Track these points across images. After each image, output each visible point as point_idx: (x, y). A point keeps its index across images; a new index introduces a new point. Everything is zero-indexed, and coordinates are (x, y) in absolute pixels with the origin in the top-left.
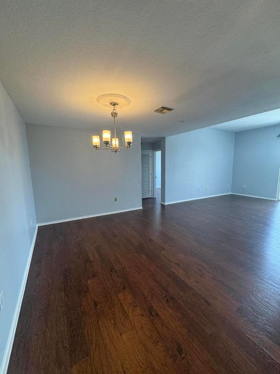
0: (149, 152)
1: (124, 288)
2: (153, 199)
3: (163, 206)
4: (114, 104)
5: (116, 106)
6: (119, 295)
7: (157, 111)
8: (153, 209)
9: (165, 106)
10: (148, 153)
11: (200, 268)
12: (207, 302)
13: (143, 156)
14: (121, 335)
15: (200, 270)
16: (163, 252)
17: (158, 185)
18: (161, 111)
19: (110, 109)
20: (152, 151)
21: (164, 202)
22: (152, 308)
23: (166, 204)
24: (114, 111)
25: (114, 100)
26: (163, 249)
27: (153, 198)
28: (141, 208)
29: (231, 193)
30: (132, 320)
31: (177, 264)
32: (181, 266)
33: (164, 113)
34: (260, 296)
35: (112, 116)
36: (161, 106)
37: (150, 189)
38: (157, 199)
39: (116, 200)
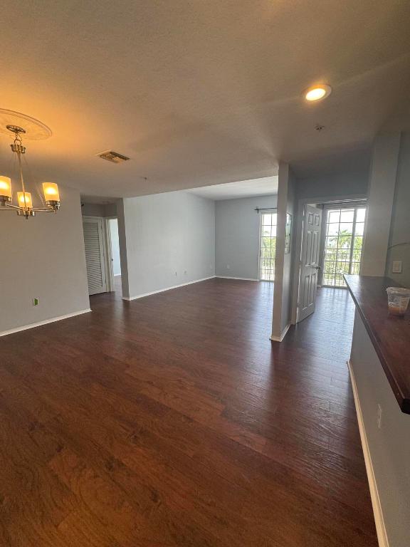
0: (98, 220)
1: (59, 450)
2: (110, 294)
3: (126, 303)
4: (17, 131)
5: (21, 134)
6: (50, 463)
7: (103, 156)
8: (110, 310)
9: (117, 151)
10: (95, 221)
11: (179, 378)
12: (188, 418)
13: (85, 225)
14: (56, 526)
15: (180, 381)
16: (127, 372)
17: (117, 272)
18: (110, 159)
19: (10, 138)
20: (102, 218)
21: (128, 296)
22: (112, 458)
23: (131, 299)
24: (18, 143)
25: (16, 122)
26: (128, 366)
27: (110, 292)
28: (89, 310)
29: (215, 276)
30: (77, 493)
31: (148, 382)
32: (154, 383)
33: (116, 162)
34: (242, 389)
35: (13, 150)
36: (110, 151)
37: (104, 279)
38: (116, 294)
39: (36, 303)
